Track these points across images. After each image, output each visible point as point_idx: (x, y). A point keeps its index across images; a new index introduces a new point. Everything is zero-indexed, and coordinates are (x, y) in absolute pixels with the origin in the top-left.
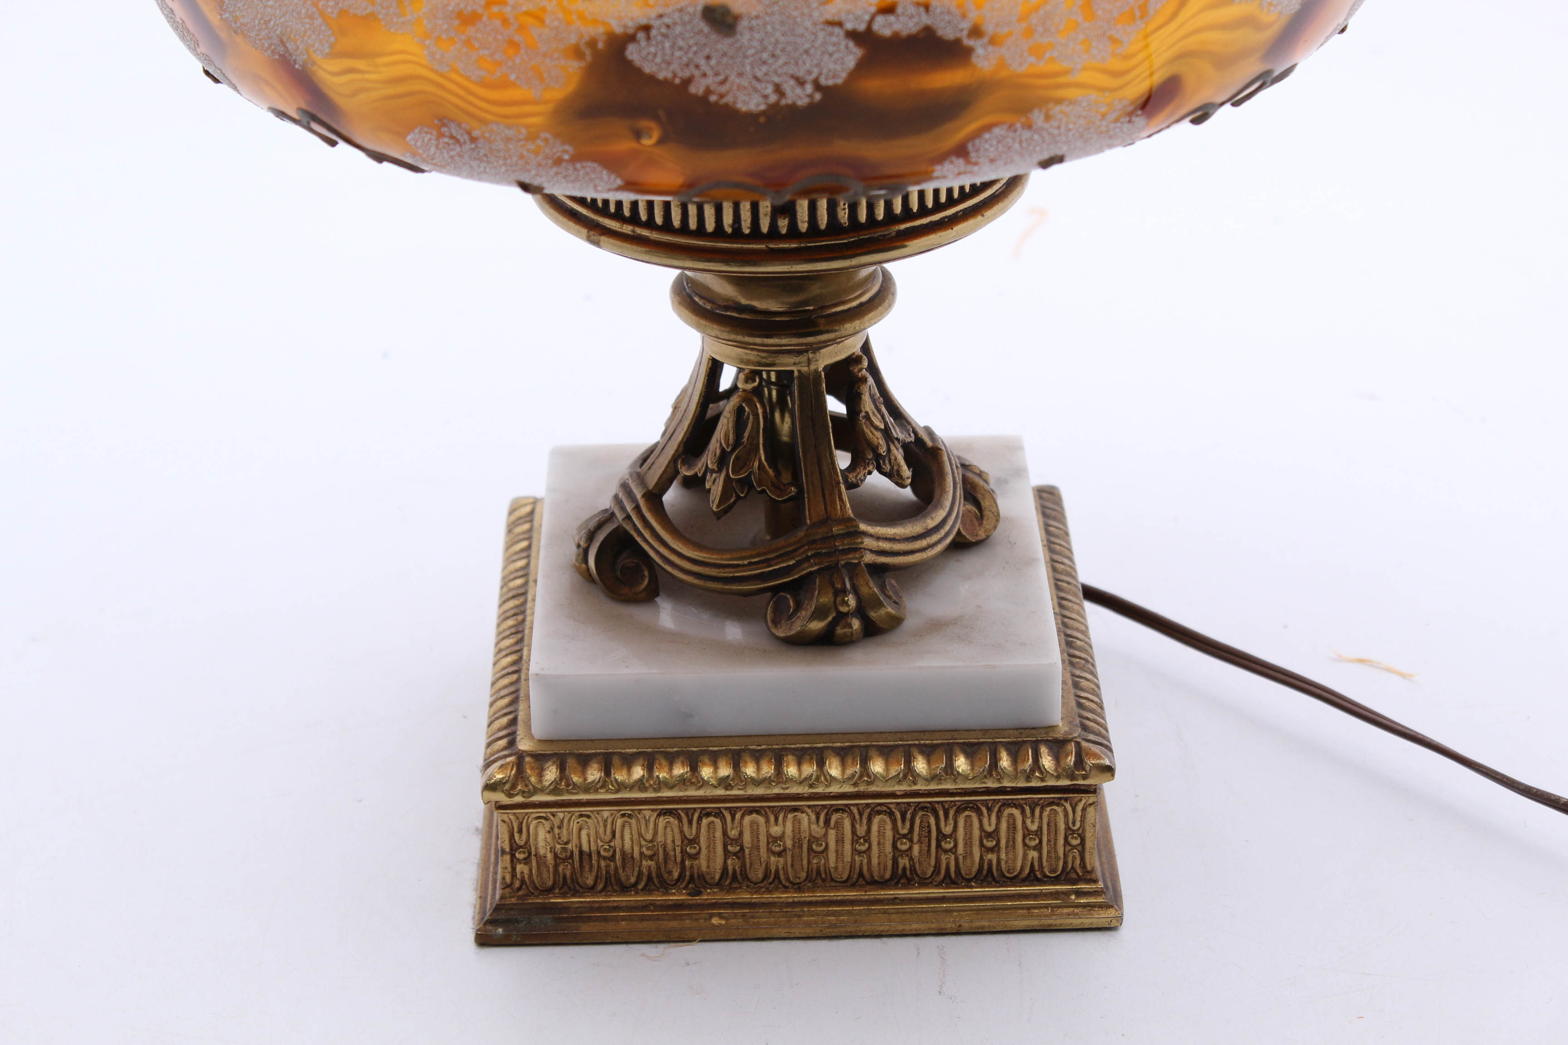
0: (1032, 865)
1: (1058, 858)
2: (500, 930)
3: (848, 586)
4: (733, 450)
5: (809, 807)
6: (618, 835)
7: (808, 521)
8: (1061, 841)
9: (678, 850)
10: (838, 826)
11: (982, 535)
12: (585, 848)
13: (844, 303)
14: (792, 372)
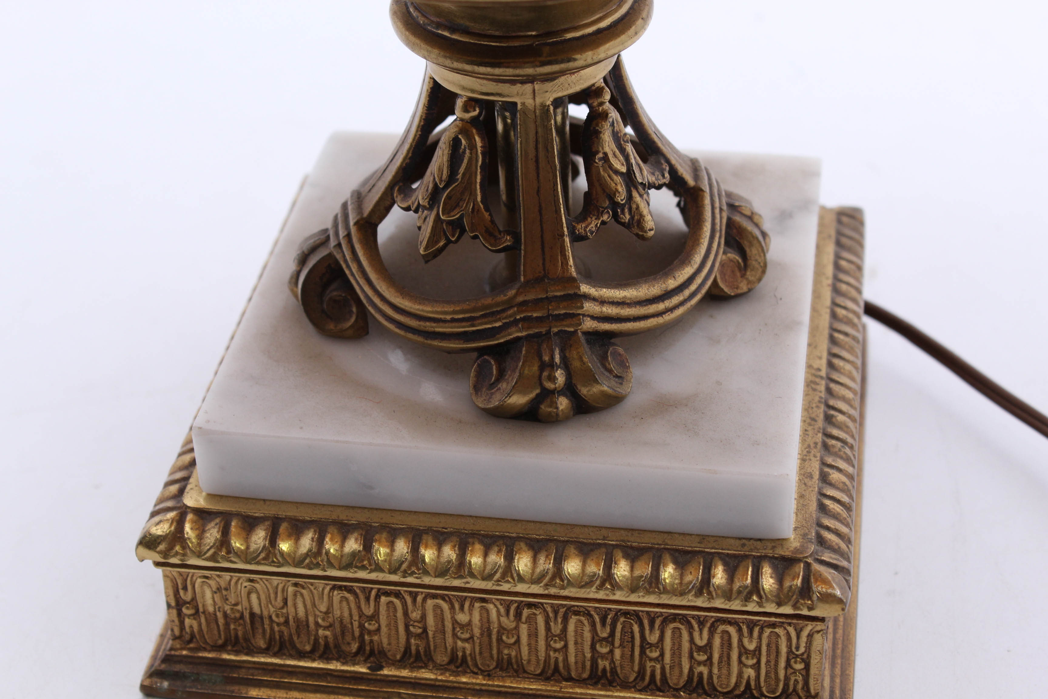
0: (748, 683)
1: (777, 680)
2: (166, 684)
3: (557, 359)
4: (446, 187)
5: (497, 599)
6: (290, 603)
7: (522, 279)
8: (782, 664)
9: (356, 624)
10: (531, 620)
11: (744, 287)
12: (257, 610)
13: (576, 29)
14: (515, 104)
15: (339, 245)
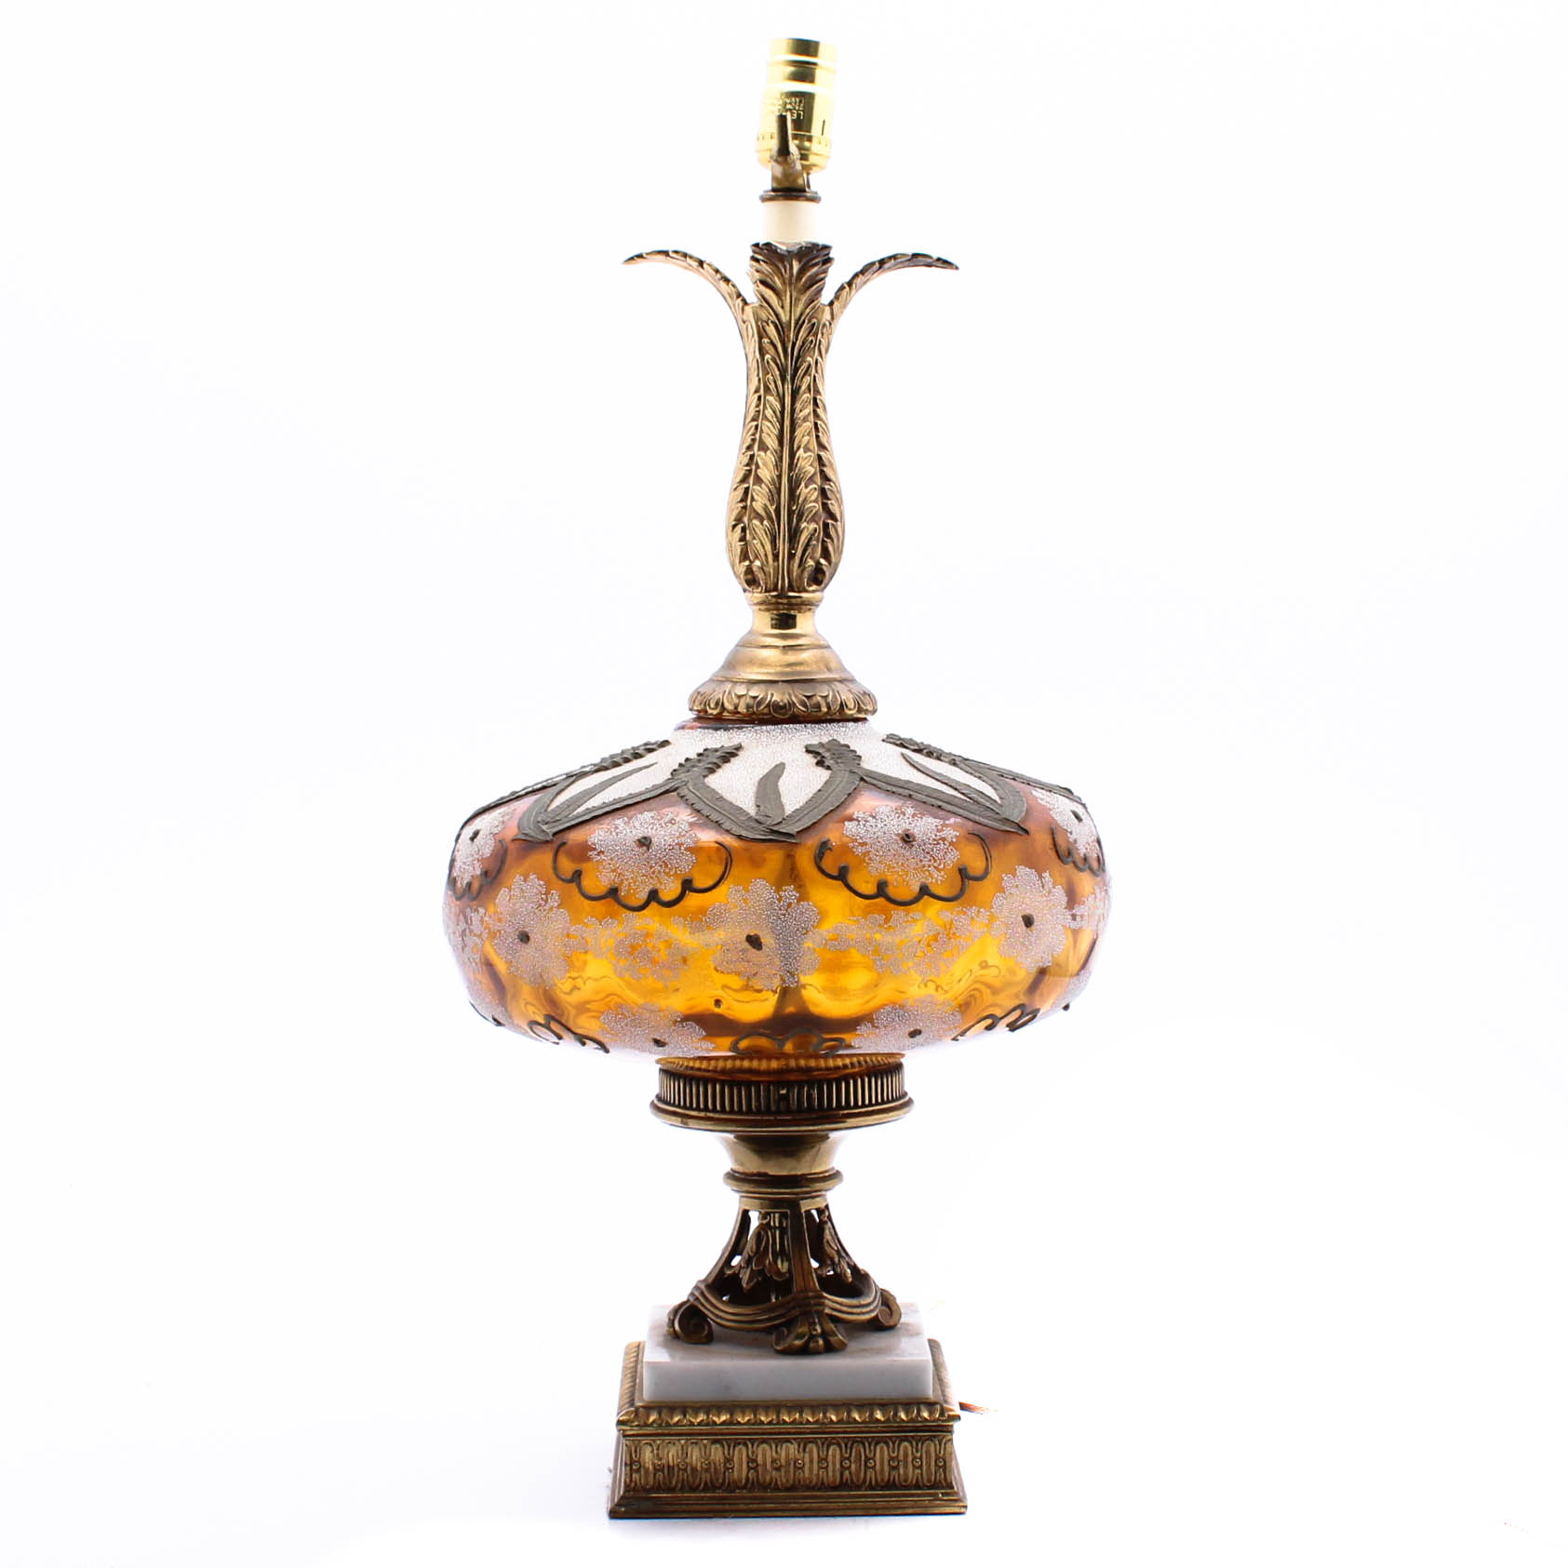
0: (917, 1478)
1: (931, 1474)
2: (623, 1509)
3: (817, 1320)
4: (755, 1255)
5: (794, 1439)
6: (689, 1455)
7: (795, 1290)
8: (933, 1463)
9: (722, 1465)
10: (811, 1452)
11: (892, 1323)
12: (671, 1464)
14: (787, 1212)
15: (697, 1299)
